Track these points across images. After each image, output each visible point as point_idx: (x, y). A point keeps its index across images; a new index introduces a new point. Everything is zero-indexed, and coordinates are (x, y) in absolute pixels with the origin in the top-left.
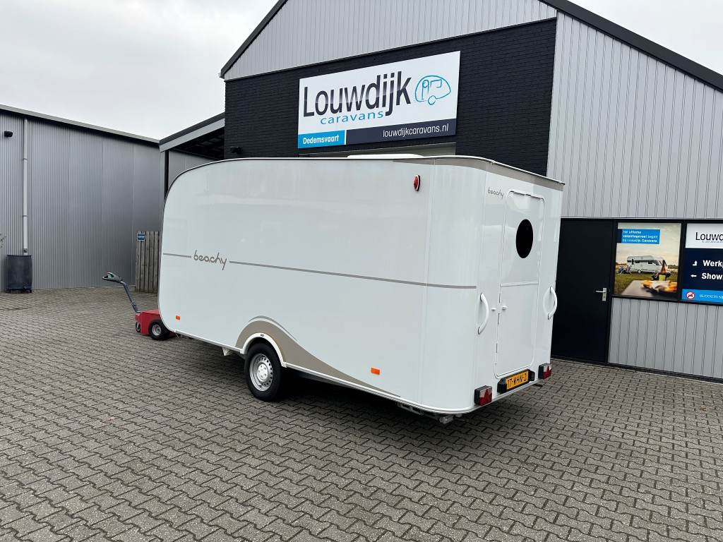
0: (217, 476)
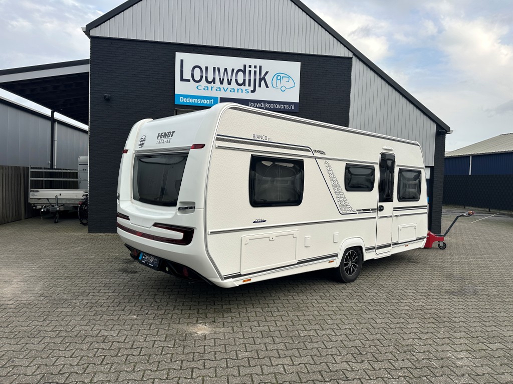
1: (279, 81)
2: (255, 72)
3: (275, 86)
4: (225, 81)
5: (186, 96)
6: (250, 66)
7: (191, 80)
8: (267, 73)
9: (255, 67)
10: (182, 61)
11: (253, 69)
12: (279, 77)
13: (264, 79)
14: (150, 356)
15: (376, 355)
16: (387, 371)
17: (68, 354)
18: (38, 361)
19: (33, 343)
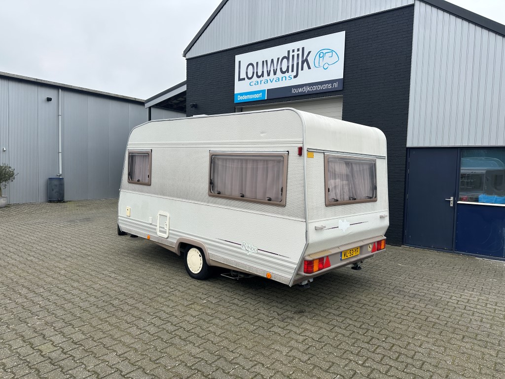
0: (169, 322)
1: (321, 59)
2: (298, 55)
3: (317, 65)
4: (272, 72)
5: (241, 94)
6: (293, 51)
7: (246, 78)
8: (309, 52)
9: (298, 50)
10: (240, 62)
11: (296, 53)
12: (321, 54)
13: (306, 60)
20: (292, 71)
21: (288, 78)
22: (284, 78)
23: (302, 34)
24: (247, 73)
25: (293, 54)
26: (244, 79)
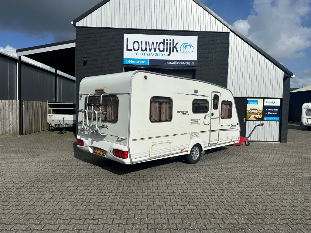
1: (184, 48)
3: (182, 51)
4: (153, 50)
5: (130, 59)
6: (167, 40)
7: (133, 50)
8: (177, 43)
9: (170, 40)
10: (127, 39)
11: (169, 42)
12: (184, 46)
13: (175, 47)
14: (106, 203)
15: (233, 207)
16: (239, 215)
17: (64, 200)
18: (49, 203)
19: (46, 195)
20: (167, 51)
21: (164, 55)
22: (161, 55)
23: (172, 32)
24: (133, 47)
25: (167, 42)
26: (131, 50)
